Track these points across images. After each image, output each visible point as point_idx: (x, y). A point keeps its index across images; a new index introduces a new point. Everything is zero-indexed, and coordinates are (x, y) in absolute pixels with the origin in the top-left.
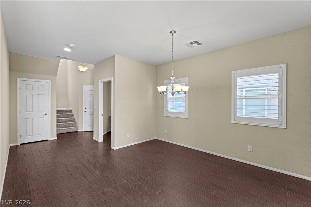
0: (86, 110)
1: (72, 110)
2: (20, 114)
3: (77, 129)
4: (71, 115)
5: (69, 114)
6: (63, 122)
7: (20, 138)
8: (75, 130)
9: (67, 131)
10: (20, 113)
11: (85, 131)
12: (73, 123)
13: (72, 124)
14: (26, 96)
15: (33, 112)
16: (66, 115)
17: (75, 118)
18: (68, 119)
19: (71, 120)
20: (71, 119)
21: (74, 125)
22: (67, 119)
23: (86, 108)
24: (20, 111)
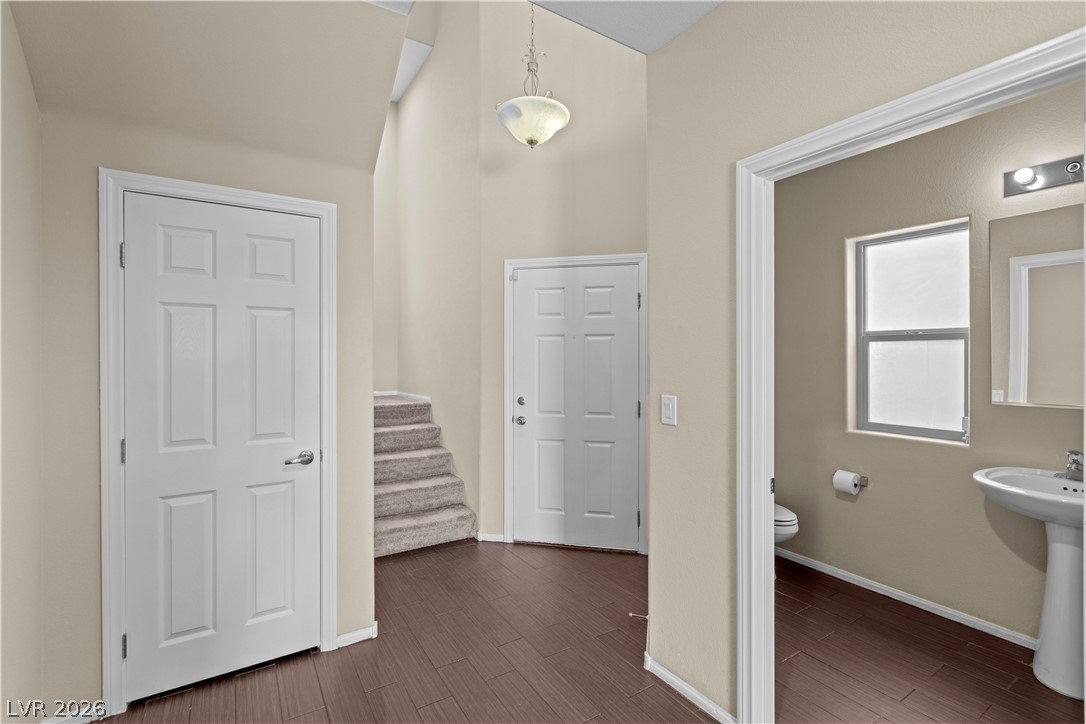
0: (520, 411)
1: (429, 405)
2: (123, 461)
3: (468, 524)
4: (431, 435)
5: (417, 431)
6: (392, 475)
7: (125, 656)
8: (462, 534)
9: (417, 541)
10: (123, 454)
11: (517, 544)
12: (445, 486)
13: (439, 492)
14: (169, 317)
15: (215, 443)
16: (405, 432)
17: (450, 455)
18: (418, 460)
19: (434, 462)
20: (432, 458)
21: (453, 498)
22: (411, 460)
23: (521, 402)
24: (123, 443)
